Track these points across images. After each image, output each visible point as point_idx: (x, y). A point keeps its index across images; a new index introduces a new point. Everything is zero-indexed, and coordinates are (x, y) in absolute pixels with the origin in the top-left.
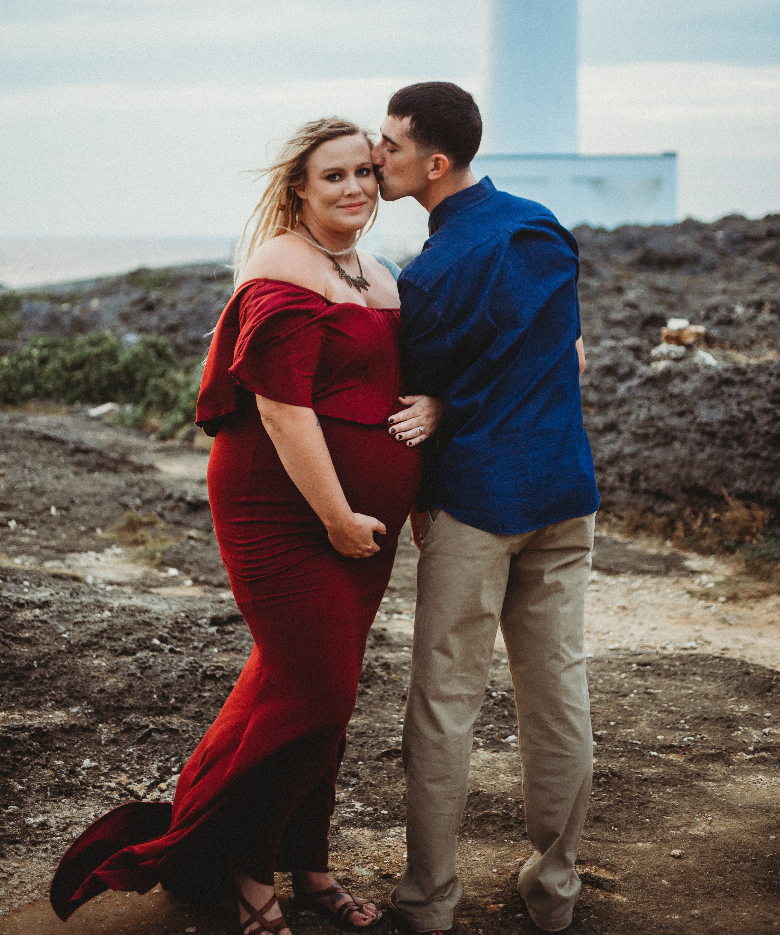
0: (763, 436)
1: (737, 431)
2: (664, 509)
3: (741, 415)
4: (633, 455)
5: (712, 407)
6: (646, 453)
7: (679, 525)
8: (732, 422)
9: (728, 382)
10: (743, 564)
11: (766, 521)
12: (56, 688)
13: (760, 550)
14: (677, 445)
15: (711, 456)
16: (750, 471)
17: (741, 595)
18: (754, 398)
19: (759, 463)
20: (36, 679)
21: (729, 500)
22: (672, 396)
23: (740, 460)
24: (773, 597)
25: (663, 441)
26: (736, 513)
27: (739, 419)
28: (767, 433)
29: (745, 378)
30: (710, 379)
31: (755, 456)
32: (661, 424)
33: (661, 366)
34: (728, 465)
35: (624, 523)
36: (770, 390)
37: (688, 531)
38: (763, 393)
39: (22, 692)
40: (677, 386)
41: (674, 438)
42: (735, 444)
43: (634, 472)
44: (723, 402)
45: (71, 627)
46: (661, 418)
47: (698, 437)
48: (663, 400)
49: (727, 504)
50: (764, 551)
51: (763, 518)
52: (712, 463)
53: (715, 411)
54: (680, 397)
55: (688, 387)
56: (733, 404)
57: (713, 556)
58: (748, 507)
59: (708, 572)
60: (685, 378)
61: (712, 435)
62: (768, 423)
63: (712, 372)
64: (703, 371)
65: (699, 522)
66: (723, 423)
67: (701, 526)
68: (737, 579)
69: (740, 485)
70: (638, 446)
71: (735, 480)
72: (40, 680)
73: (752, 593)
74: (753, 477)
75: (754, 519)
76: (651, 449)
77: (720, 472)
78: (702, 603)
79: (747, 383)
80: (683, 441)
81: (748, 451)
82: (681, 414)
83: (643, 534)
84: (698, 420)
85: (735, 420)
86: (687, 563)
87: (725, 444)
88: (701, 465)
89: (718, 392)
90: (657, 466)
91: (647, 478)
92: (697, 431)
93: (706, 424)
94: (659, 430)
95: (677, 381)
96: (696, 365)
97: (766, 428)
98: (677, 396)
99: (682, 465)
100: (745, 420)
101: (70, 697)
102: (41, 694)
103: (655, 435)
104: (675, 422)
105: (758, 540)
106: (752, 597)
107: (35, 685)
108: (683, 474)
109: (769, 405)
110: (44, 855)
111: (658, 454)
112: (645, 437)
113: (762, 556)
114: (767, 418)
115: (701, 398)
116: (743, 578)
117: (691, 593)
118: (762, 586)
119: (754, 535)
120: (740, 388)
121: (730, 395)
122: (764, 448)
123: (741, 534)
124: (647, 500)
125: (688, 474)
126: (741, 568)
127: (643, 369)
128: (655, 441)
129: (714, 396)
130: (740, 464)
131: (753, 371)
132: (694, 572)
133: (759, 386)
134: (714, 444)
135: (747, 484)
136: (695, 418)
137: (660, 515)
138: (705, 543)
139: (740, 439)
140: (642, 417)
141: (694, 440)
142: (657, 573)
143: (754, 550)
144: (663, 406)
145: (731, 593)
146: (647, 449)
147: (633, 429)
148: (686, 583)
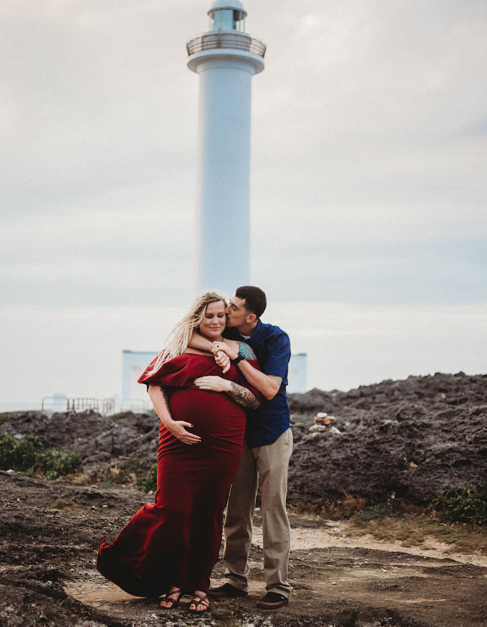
0: (362, 464)
1: (350, 462)
2: (316, 501)
3: (352, 455)
4: (301, 476)
5: (338, 452)
6: (308, 475)
7: (323, 507)
8: (348, 458)
9: (346, 441)
10: (354, 523)
11: (364, 504)
12: (73, 537)
13: (361, 516)
14: (322, 470)
15: (338, 475)
16: (356, 481)
17: (353, 534)
18: (358, 447)
19: (360, 477)
20: (64, 534)
21: (346, 495)
22: (320, 448)
23: (352, 476)
24: (367, 535)
25: (315, 469)
26: (350, 501)
27: (351, 457)
28: (364, 463)
29: (353, 439)
30: (338, 439)
31: (359, 474)
32: (314, 461)
33: (314, 434)
34: (346, 478)
35: (297, 508)
36: (366, 443)
37: (327, 510)
38: (362, 445)
39: (59, 539)
40: (322, 443)
41: (321, 467)
42: (349, 469)
43: (301, 484)
44: (344, 450)
45: (71, 520)
46: (314, 458)
47: (332, 466)
48: (315, 450)
49: (346, 497)
50: (363, 517)
51: (362, 502)
52: (339, 478)
53: (340, 454)
54: (324, 448)
55: (327, 444)
56: (349, 450)
57: (339, 521)
58: (355, 498)
59: (337, 527)
60: (326, 440)
61: (338, 465)
62: (365, 458)
63: (338, 437)
64: (334, 436)
65: (332, 506)
66: (343, 459)
67: (334, 508)
68: (351, 529)
69: (352, 487)
70: (304, 472)
71: (349, 485)
72: (67, 535)
73: (358, 533)
74: (358, 483)
75: (358, 502)
76: (310, 473)
77: (342, 482)
78: (335, 537)
79: (355, 441)
80: (325, 468)
81: (355, 472)
82: (324, 456)
83: (306, 513)
84: (332, 458)
85: (350, 457)
86: (327, 524)
87: (345, 469)
88: (333, 479)
89: (341, 445)
90: (312, 481)
91: (308, 487)
92: (331, 463)
93: (336, 460)
94: (313, 463)
95: (322, 441)
96: (331, 433)
97: (363, 460)
98: (322, 448)
99: (325, 480)
100: (354, 457)
101: (80, 541)
102: (68, 540)
103: (312, 466)
104: (321, 459)
105: (360, 512)
106: (358, 535)
107: (64, 536)
108: (325, 484)
109: (365, 450)
110: (90, 582)
111: (313, 475)
112: (307, 467)
113: (362, 518)
114: (364, 456)
115: (333, 449)
116: (354, 528)
117: (330, 534)
118: (362, 531)
119: (358, 510)
120: (352, 443)
121: (347, 447)
122: (362, 470)
123: (352, 510)
124: (307, 497)
125: (327, 483)
126: (353, 524)
127: (305, 436)
128: (312, 469)
129: (339, 448)
130: (352, 478)
131: (357, 435)
132: (330, 527)
133: (360, 442)
134: (340, 470)
135: (355, 487)
136: (331, 458)
137: (315, 504)
138: (335, 515)
139: (352, 466)
140: (305, 458)
141: (330, 467)
142: (314, 527)
143: (358, 516)
144: (315, 453)
145: (348, 534)
146: (308, 473)
147: (301, 464)
148: (328, 531)
